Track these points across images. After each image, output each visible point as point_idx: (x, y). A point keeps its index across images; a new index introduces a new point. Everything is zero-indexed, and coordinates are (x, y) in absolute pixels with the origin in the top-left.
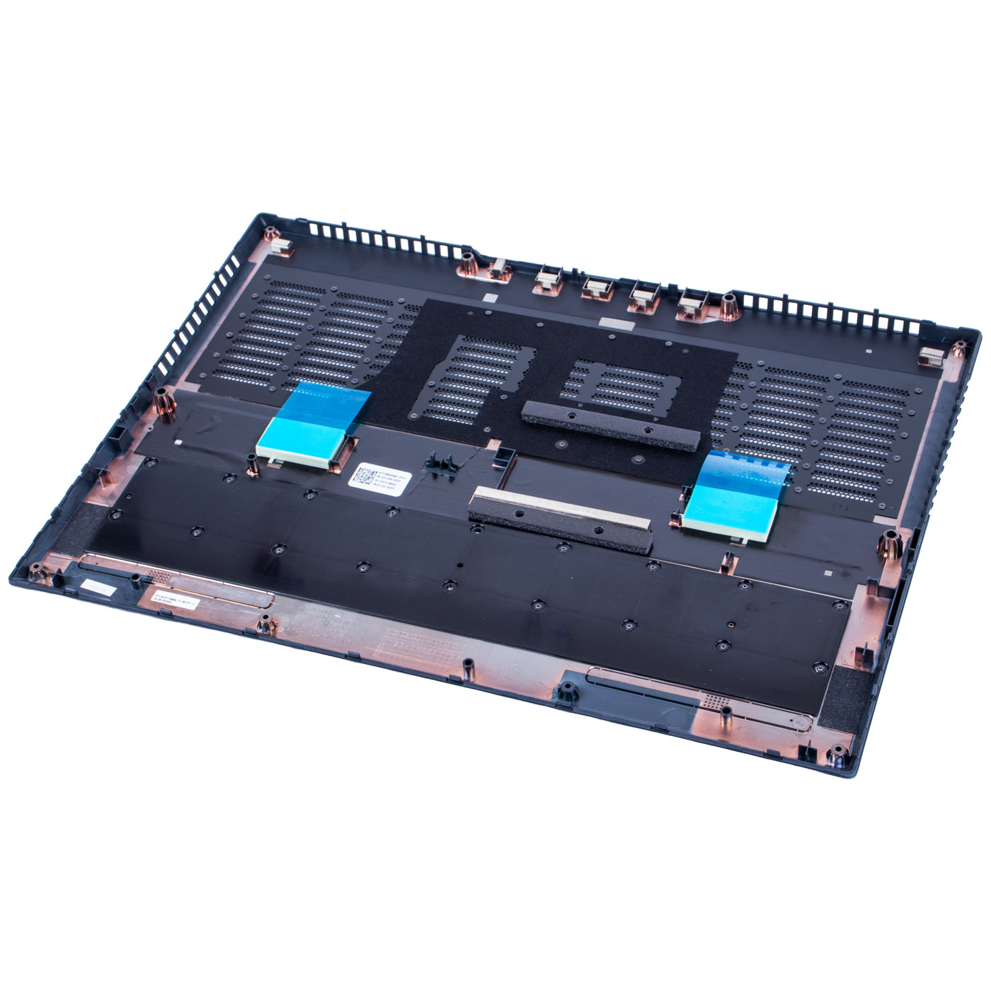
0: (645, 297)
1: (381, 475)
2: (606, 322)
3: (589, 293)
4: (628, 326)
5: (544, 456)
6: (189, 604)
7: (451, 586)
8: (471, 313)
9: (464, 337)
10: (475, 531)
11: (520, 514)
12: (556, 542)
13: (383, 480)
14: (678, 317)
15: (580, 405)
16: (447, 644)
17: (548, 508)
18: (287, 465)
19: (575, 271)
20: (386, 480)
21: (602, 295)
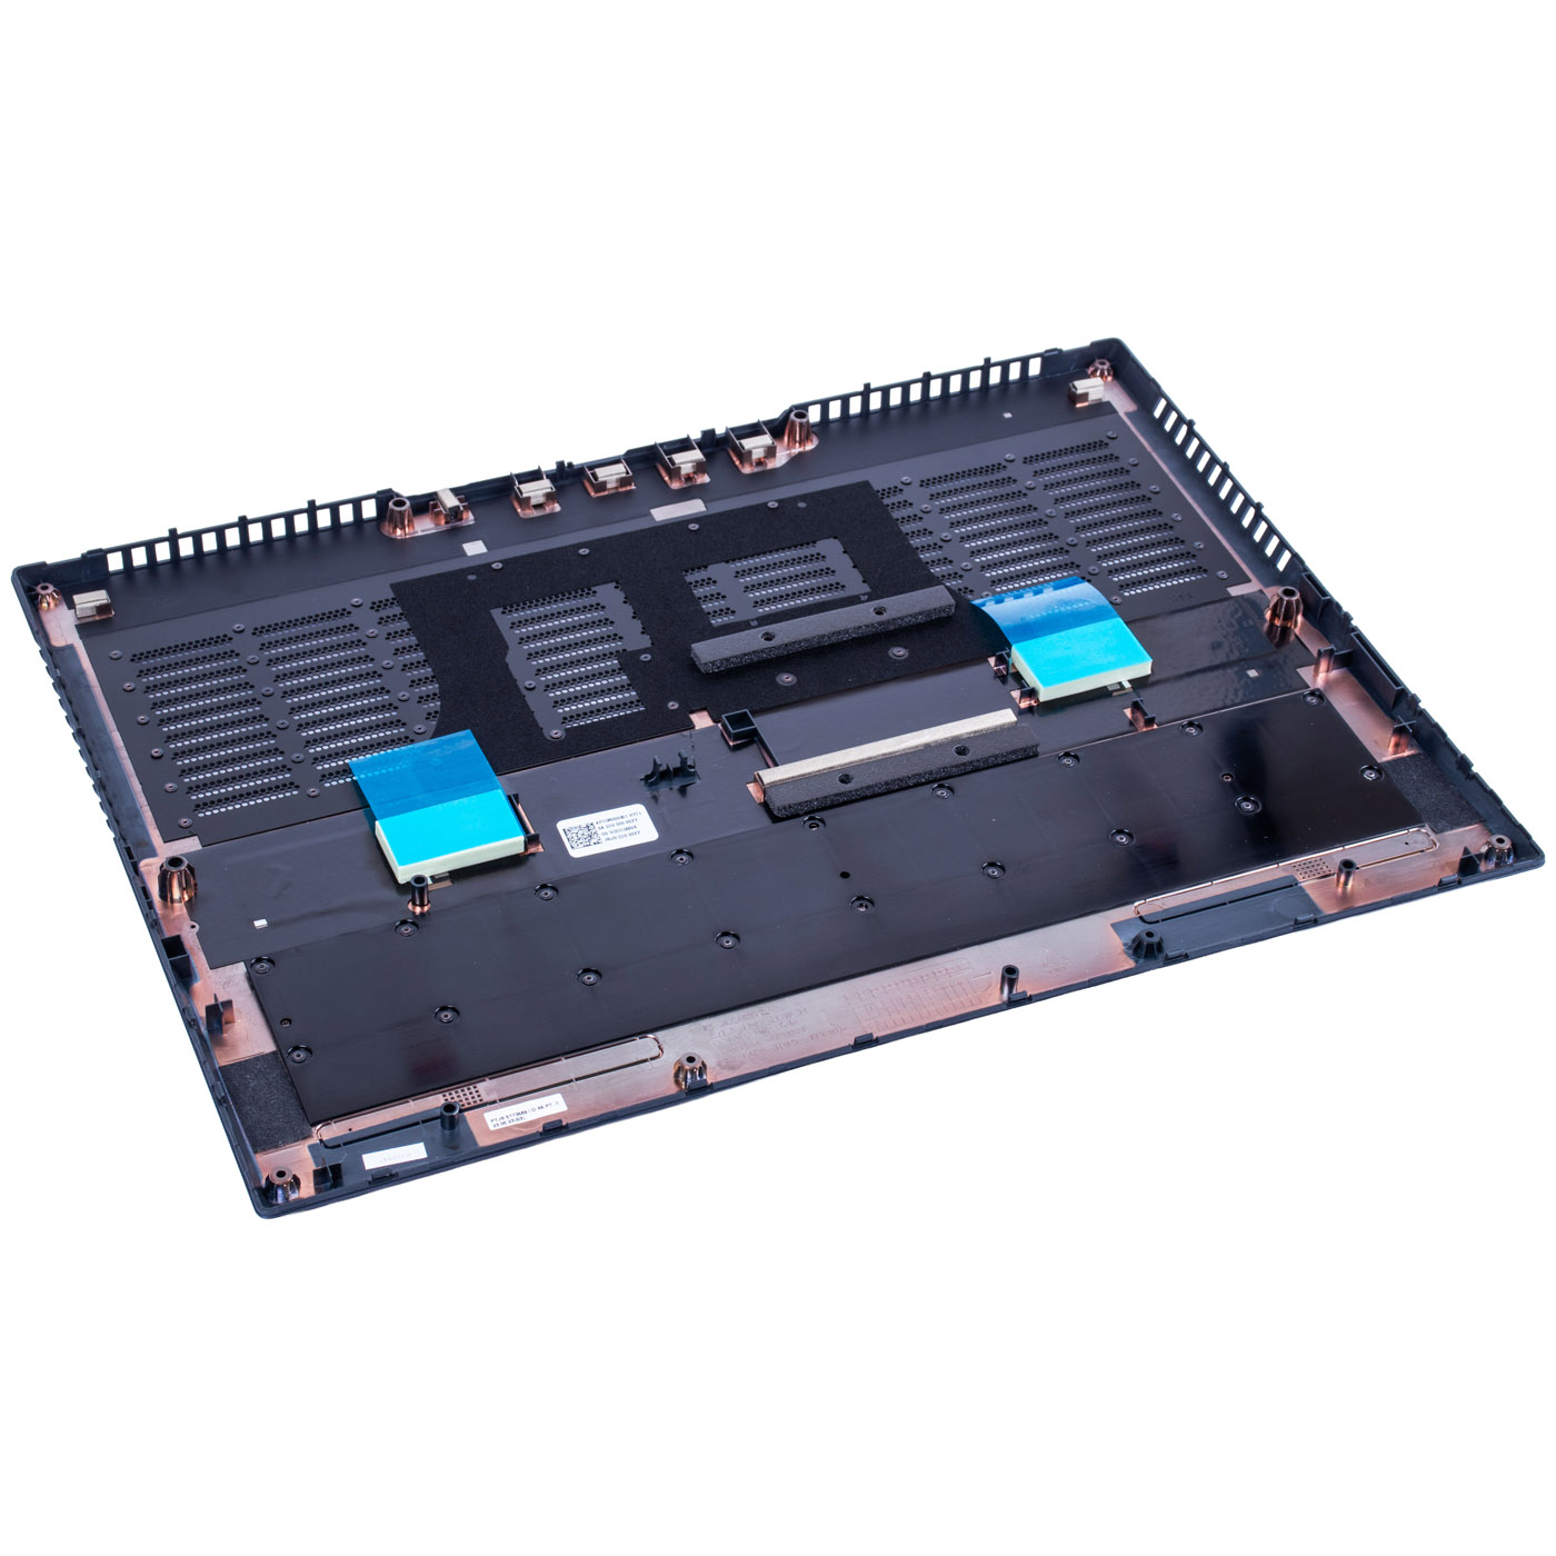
0: (689, 459)
1: (603, 824)
2: (662, 514)
3: (602, 486)
4: (695, 507)
5: (783, 702)
6: (553, 1106)
7: (861, 905)
8: (472, 577)
9: (501, 609)
10: (811, 827)
11: (845, 779)
12: (926, 790)
13: (612, 829)
14: (747, 470)
15: (754, 623)
16: (940, 972)
17: (880, 752)
18: (457, 875)
19: (560, 465)
20: (616, 827)
21: (623, 482)
